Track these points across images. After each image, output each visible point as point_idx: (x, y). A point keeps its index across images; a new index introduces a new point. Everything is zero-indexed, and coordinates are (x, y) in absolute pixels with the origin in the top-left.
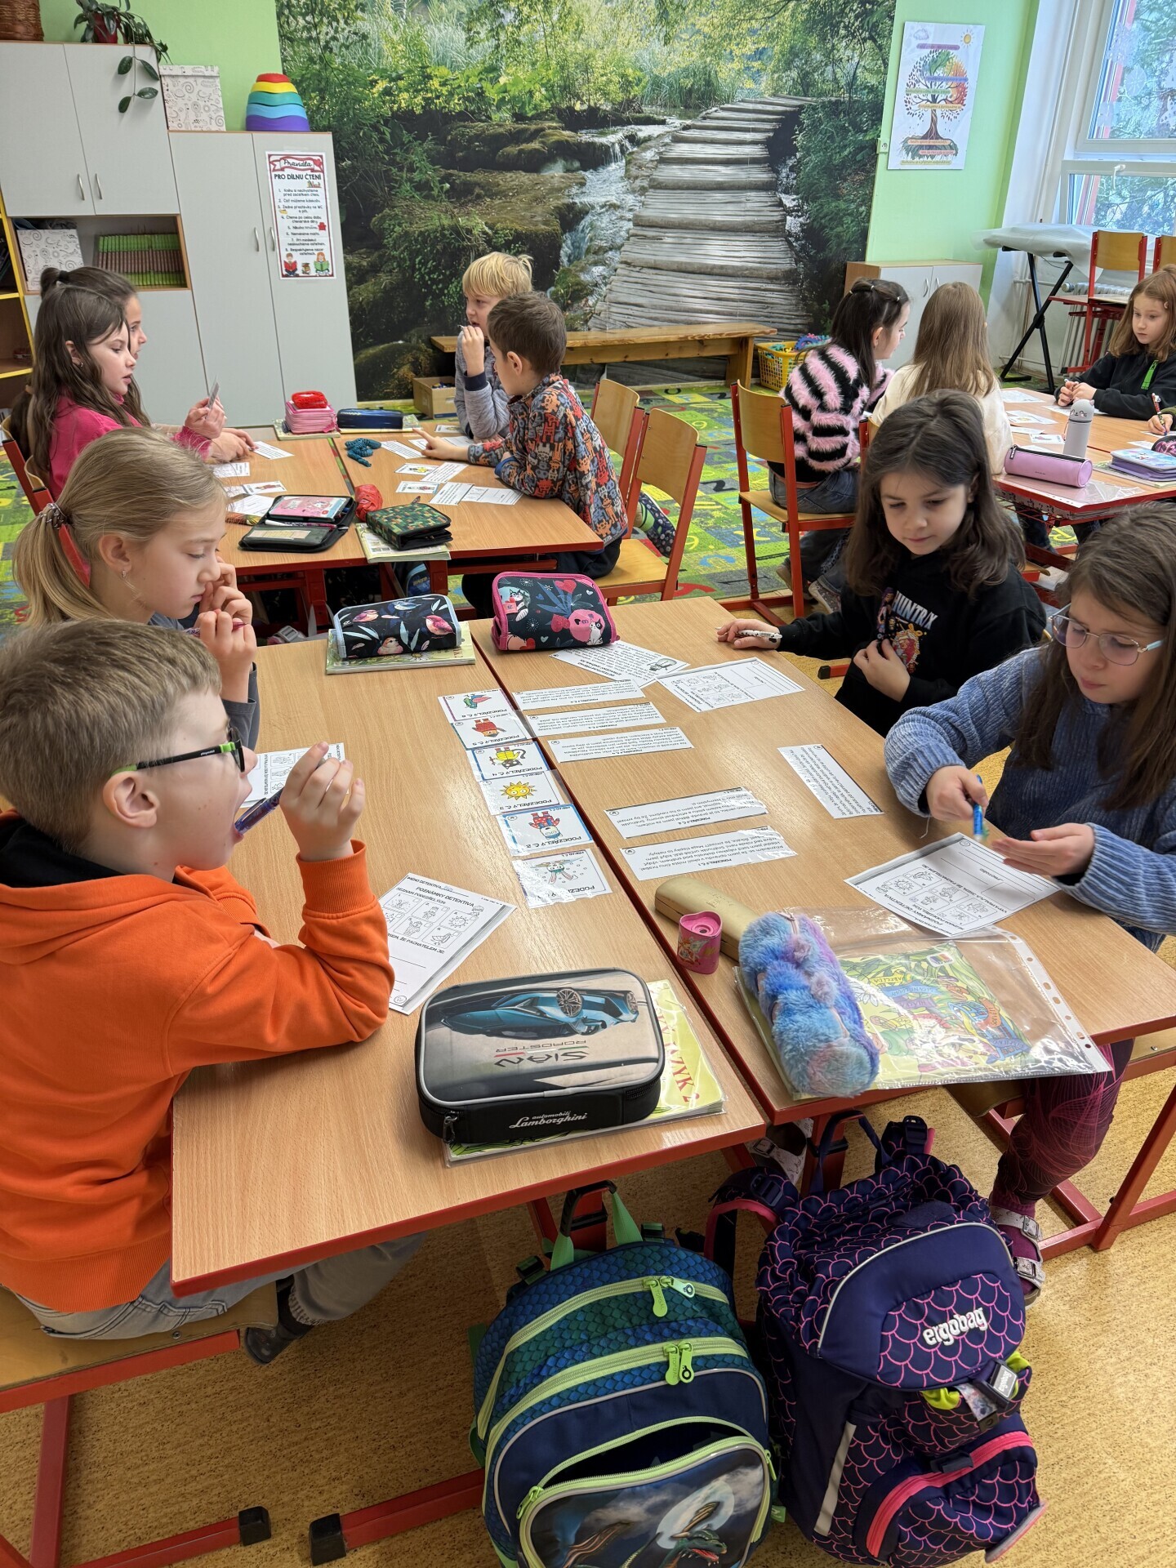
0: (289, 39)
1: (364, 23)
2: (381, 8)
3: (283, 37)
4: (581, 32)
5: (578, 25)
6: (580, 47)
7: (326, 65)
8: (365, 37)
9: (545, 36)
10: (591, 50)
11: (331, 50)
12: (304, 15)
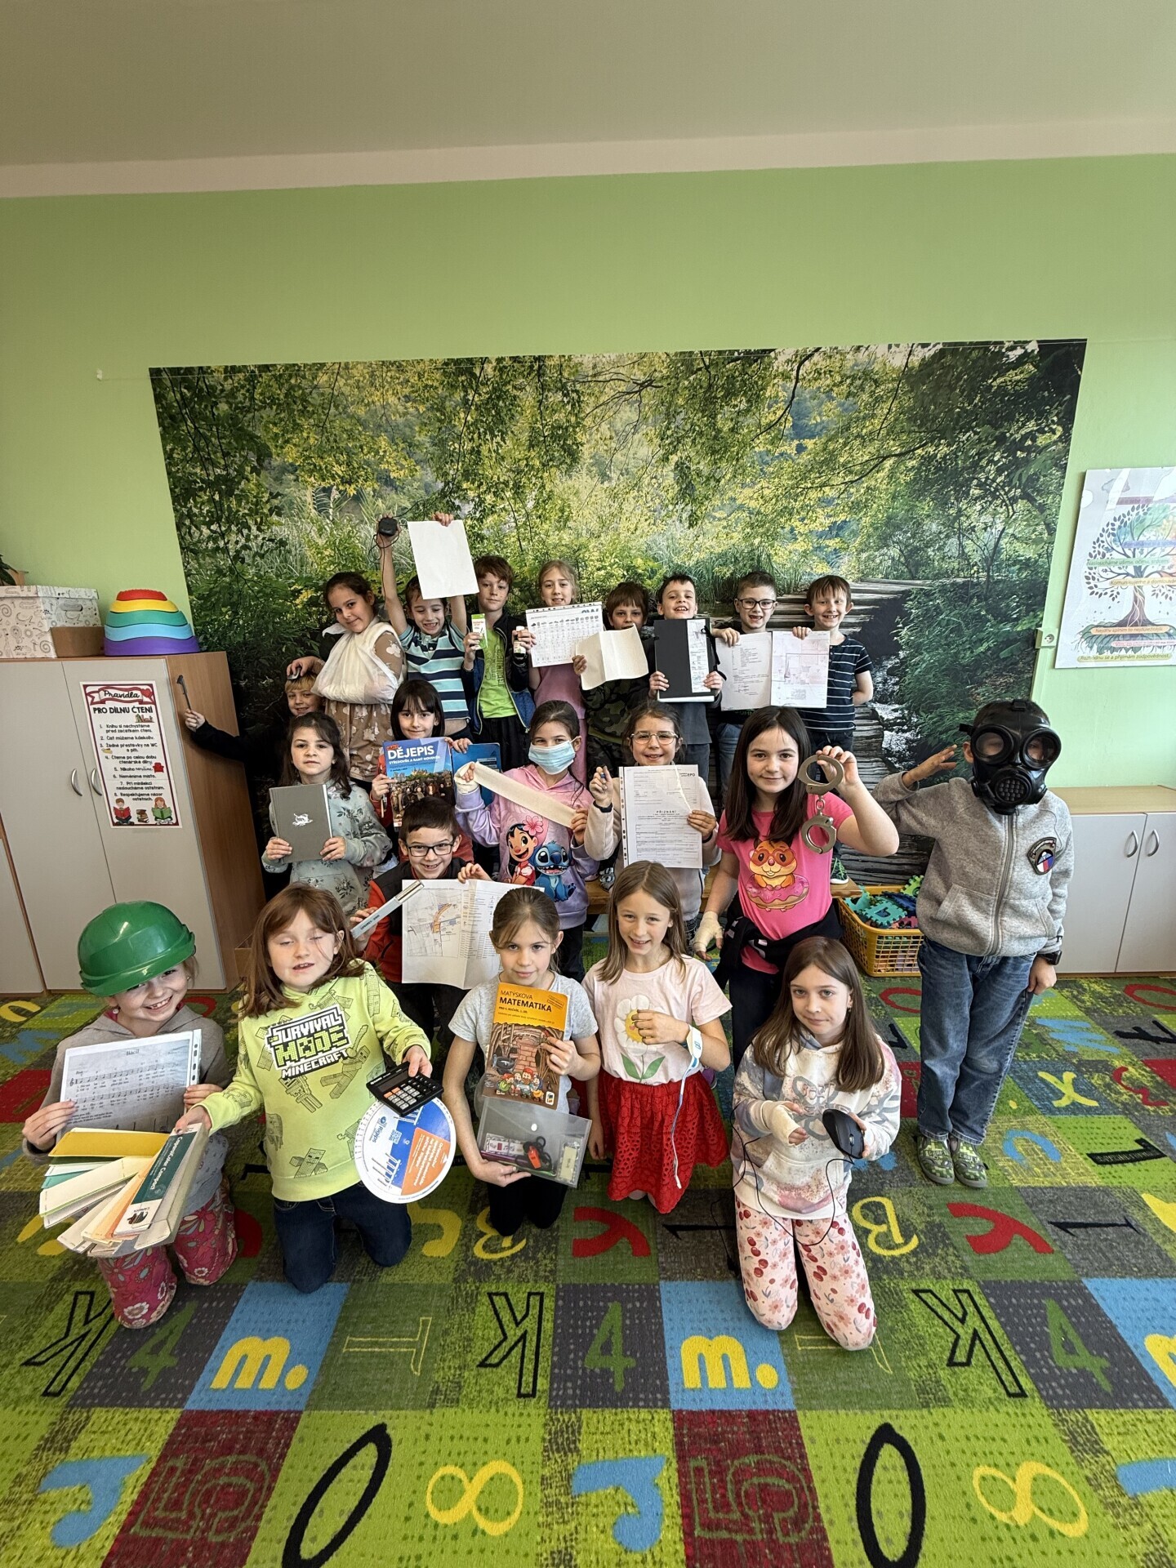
0: (192, 551)
1: (282, 528)
2: (301, 510)
3: (185, 549)
4: (567, 520)
5: (562, 511)
6: (566, 537)
7: (238, 576)
8: (283, 543)
9: (517, 527)
10: (583, 540)
11: (243, 561)
12: (208, 525)
